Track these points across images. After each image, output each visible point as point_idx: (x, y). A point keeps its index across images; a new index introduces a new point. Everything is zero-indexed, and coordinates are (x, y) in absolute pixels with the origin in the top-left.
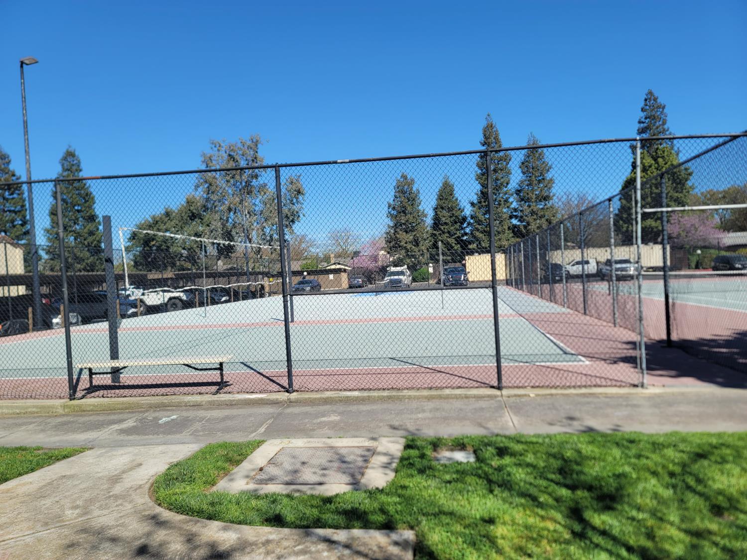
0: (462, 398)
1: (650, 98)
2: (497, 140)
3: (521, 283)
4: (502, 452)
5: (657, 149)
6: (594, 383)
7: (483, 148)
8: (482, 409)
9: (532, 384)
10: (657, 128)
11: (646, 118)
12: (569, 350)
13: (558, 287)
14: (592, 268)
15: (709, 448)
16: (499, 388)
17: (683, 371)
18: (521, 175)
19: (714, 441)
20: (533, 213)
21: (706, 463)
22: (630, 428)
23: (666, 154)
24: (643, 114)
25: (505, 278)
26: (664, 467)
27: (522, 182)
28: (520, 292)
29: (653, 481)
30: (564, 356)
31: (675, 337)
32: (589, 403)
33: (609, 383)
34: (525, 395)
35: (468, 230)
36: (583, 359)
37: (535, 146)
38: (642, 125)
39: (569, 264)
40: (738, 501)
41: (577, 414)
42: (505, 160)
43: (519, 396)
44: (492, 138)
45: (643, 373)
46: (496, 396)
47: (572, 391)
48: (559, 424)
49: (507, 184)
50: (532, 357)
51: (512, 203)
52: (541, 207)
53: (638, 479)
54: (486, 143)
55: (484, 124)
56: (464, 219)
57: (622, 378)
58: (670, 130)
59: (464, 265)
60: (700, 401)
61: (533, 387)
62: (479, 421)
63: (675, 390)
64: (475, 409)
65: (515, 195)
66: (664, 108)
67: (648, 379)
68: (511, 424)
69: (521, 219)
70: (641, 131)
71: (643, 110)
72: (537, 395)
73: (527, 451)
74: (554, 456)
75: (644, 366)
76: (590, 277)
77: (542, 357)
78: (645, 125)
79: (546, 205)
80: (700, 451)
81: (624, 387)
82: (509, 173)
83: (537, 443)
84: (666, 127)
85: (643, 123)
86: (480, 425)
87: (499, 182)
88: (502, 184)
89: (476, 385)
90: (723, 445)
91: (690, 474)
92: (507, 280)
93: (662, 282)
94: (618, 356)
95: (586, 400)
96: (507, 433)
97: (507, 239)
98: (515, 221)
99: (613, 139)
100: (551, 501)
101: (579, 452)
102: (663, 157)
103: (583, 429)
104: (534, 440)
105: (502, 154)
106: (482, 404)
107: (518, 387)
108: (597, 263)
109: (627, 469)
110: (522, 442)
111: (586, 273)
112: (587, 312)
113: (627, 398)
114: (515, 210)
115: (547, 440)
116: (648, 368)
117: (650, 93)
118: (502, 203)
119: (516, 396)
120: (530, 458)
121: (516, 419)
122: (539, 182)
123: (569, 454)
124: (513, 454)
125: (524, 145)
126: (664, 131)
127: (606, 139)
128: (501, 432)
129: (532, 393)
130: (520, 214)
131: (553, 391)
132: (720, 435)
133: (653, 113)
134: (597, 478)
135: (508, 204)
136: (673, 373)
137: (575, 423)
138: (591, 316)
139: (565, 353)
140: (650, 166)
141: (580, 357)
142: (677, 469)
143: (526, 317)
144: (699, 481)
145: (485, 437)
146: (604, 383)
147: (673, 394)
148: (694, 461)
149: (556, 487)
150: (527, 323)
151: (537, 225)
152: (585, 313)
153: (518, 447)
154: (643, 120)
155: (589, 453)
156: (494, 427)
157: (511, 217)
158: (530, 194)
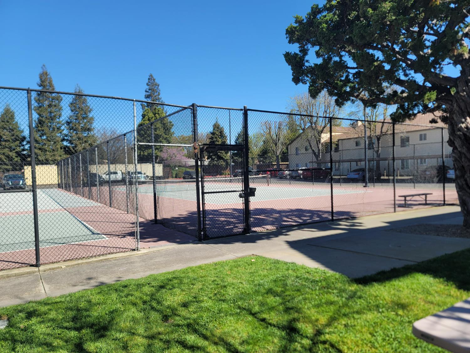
0: (4, 278)
1: (151, 78)
2: (51, 85)
3: (69, 186)
4: (30, 315)
5: (155, 109)
6: (109, 252)
7: (40, 88)
8: (20, 284)
9: (64, 259)
10: (155, 96)
11: (149, 90)
12: (96, 231)
13: (94, 189)
14: (119, 177)
15: (167, 282)
16: (37, 265)
17: (161, 237)
18: (70, 112)
19: (170, 276)
20: (79, 139)
21: (164, 290)
22: (127, 277)
23: (160, 112)
24: (147, 87)
25: (57, 183)
26: (141, 298)
27: (71, 116)
28: (68, 193)
29: (133, 309)
30: (92, 236)
31: (159, 218)
32: (103, 266)
33: (118, 251)
34: (58, 268)
35: (27, 147)
36: (105, 236)
37: (80, 94)
38: (147, 93)
39: (104, 174)
40: (176, 310)
41: (95, 275)
42: (57, 100)
43: (53, 269)
44: (47, 83)
45: (138, 241)
46: (34, 272)
47: (94, 259)
48: (81, 284)
49: (60, 117)
50: (68, 239)
51: (63, 130)
52: (85, 135)
53: (125, 310)
54: (42, 85)
55: (41, 71)
56: (24, 138)
57: (126, 246)
58: (162, 99)
59: (23, 173)
60: (167, 253)
61: (64, 261)
62: (16, 294)
63: (155, 249)
64: (15, 285)
65: (66, 125)
66: (158, 86)
67: (141, 244)
68: (43, 291)
69: (71, 142)
70: (147, 97)
71: (147, 84)
72: (67, 266)
73: (50, 310)
74: (71, 309)
75: (139, 237)
76: (116, 182)
77: (76, 238)
78: (149, 93)
79: (88, 134)
80: (162, 284)
81: (127, 251)
82: (60, 109)
83: (61, 302)
84: (160, 97)
85: (148, 92)
86: (17, 297)
87: (53, 114)
88: (55, 116)
89: (18, 266)
90: (174, 278)
91: (155, 299)
92: (59, 184)
93: (152, 186)
94: (126, 232)
95: (103, 264)
96: (38, 299)
97: (60, 155)
98: (65, 143)
99: (120, 98)
100: (61, 343)
101: (89, 302)
102: (158, 114)
103: (97, 284)
104: (58, 300)
105: (54, 95)
106: (22, 280)
107: (53, 263)
108: (122, 173)
109: (119, 305)
110: (49, 304)
111: (112, 180)
112: (112, 206)
113: (128, 258)
114: (66, 136)
115: (68, 299)
116: (141, 238)
117: (151, 76)
118: (56, 129)
119: (50, 269)
120: (53, 314)
121: (47, 287)
122: (84, 118)
123: (82, 305)
124: (39, 315)
125: (73, 91)
126: (159, 99)
127: (116, 97)
128: (33, 299)
129: (63, 265)
130: (70, 138)
131: (80, 261)
132: (174, 272)
133: (153, 88)
134: (97, 318)
135: (60, 131)
136: (155, 239)
137: (92, 281)
138: (115, 208)
139: (93, 233)
140: (152, 118)
141: (103, 235)
142: (148, 298)
143: (69, 211)
144: (159, 303)
145: (19, 305)
146: (115, 251)
147: (154, 252)
148: (158, 291)
149: (67, 332)
150: (70, 215)
151: (83, 147)
152: (110, 206)
153: (44, 309)
154: (148, 90)
155: (97, 300)
156: (28, 296)
157: (63, 140)
158: (77, 126)
